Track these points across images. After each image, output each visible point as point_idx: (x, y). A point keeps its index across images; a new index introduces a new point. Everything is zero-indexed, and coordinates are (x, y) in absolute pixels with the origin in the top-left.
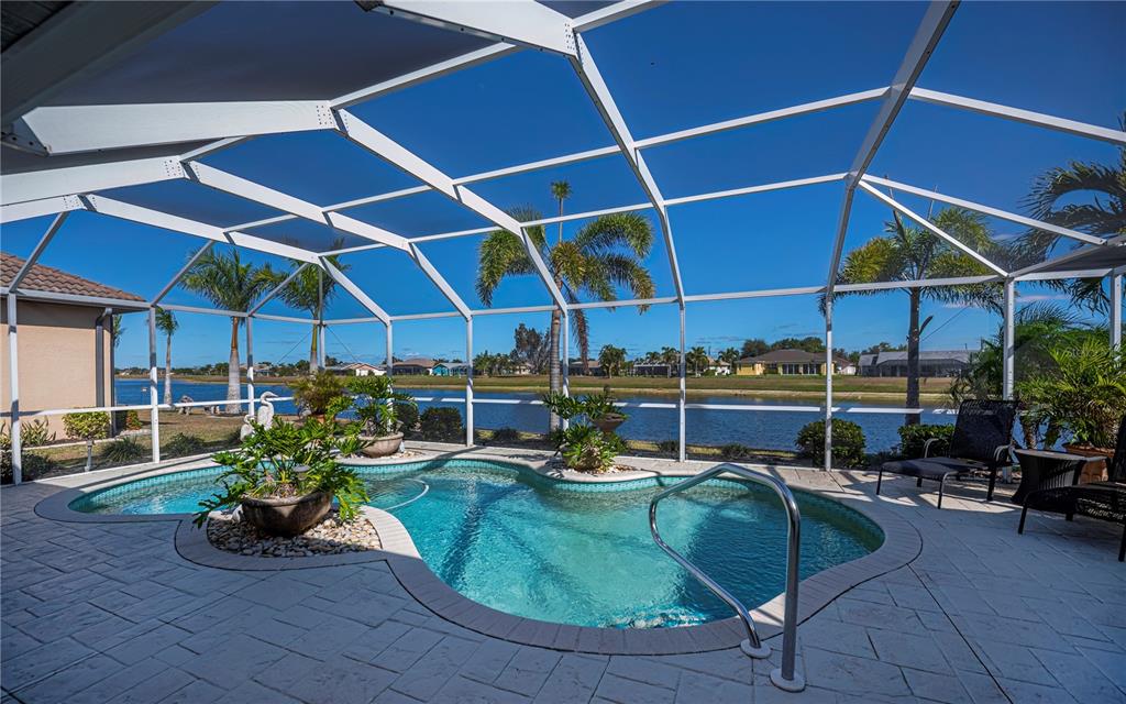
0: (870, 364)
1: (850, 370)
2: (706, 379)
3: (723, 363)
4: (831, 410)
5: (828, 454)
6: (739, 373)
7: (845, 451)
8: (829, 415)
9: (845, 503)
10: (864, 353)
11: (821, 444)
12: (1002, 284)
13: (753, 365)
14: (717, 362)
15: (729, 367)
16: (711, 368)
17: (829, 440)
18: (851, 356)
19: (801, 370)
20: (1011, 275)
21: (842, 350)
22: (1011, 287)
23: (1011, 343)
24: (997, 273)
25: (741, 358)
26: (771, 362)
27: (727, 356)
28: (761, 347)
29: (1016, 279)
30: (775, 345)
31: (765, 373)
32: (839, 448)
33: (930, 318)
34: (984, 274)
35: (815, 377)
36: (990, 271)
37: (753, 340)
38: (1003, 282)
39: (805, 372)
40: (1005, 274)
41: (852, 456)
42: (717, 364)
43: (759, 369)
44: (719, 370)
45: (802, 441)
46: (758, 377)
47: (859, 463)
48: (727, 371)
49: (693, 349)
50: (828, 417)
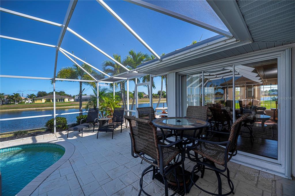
0: (77, 98)
1: (73, 100)
2: (20, 105)
3: (28, 99)
4: (55, 115)
5: (55, 128)
6: (35, 102)
7: (61, 126)
8: (55, 116)
9: (56, 144)
10: (76, 96)
11: (52, 126)
12: (96, 83)
13: (41, 100)
14: (26, 98)
15: (31, 100)
16: (23, 101)
17: (55, 124)
18: (73, 97)
19: (58, 100)
20: (98, 81)
21: (71, 95)
22: (98, 83)
23: (98, 96)
24: (95, 80)
25: (37, 97)
26: (48, 99)
27: (31, 97)
28: (44, 93)
29: (99, 82)
30: (50, 93)
31: (46, 102)
32: (59, 125)
33: (84, 89)
34: (93, 80)
35: (63, 103)
36: (94, 80)
37: (41, 91)
38: (97, 82)
39: (60, 101)
40: (97, 81)
41: (63, 127)
42: (26, 99)
43: (44, 101)
44: (27, 101)
45: (47, 125)
46: (43, 103)
47: (66, 128)
48: (30, 102)
49: (14, 94)
50: (54, 117)
